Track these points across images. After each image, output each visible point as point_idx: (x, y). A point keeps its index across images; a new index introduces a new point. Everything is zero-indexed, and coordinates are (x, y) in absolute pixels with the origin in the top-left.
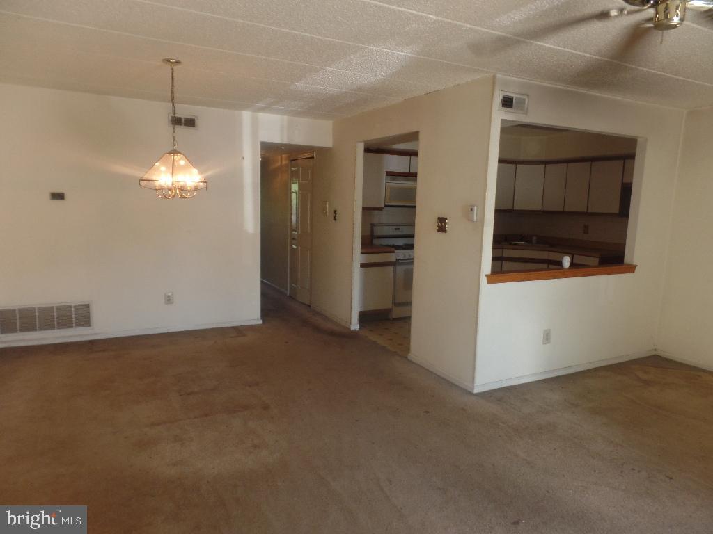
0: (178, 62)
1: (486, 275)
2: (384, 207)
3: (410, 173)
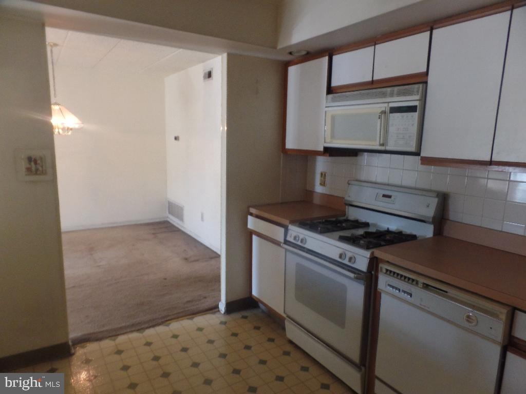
2: (322, 149)
3: (373, 82)
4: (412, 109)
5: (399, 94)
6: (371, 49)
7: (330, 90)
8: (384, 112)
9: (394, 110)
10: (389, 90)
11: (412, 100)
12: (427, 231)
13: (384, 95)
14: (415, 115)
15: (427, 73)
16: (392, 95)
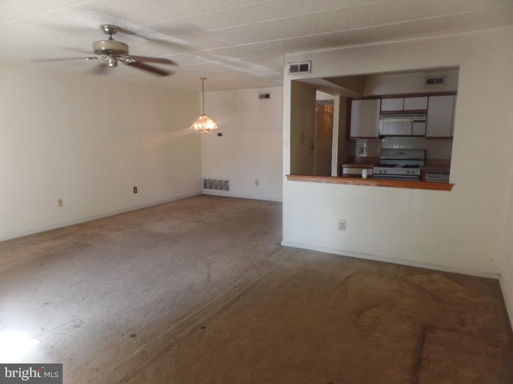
0: (205, 78)
1: (286, 175)
2: (378, 136)
3: (403, 111)
4: (424, 121)
5: (418, 116)
6: (402, 99)
7: (381, 113)
8: (411, 122)
9: (415, 121)
10: (413, 114)
11: (423, 118)
12: (421, 163)
13: (411, 116)
14: (425, 123)
15: (427, 110)
16: (414, 116)
